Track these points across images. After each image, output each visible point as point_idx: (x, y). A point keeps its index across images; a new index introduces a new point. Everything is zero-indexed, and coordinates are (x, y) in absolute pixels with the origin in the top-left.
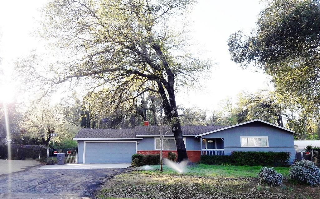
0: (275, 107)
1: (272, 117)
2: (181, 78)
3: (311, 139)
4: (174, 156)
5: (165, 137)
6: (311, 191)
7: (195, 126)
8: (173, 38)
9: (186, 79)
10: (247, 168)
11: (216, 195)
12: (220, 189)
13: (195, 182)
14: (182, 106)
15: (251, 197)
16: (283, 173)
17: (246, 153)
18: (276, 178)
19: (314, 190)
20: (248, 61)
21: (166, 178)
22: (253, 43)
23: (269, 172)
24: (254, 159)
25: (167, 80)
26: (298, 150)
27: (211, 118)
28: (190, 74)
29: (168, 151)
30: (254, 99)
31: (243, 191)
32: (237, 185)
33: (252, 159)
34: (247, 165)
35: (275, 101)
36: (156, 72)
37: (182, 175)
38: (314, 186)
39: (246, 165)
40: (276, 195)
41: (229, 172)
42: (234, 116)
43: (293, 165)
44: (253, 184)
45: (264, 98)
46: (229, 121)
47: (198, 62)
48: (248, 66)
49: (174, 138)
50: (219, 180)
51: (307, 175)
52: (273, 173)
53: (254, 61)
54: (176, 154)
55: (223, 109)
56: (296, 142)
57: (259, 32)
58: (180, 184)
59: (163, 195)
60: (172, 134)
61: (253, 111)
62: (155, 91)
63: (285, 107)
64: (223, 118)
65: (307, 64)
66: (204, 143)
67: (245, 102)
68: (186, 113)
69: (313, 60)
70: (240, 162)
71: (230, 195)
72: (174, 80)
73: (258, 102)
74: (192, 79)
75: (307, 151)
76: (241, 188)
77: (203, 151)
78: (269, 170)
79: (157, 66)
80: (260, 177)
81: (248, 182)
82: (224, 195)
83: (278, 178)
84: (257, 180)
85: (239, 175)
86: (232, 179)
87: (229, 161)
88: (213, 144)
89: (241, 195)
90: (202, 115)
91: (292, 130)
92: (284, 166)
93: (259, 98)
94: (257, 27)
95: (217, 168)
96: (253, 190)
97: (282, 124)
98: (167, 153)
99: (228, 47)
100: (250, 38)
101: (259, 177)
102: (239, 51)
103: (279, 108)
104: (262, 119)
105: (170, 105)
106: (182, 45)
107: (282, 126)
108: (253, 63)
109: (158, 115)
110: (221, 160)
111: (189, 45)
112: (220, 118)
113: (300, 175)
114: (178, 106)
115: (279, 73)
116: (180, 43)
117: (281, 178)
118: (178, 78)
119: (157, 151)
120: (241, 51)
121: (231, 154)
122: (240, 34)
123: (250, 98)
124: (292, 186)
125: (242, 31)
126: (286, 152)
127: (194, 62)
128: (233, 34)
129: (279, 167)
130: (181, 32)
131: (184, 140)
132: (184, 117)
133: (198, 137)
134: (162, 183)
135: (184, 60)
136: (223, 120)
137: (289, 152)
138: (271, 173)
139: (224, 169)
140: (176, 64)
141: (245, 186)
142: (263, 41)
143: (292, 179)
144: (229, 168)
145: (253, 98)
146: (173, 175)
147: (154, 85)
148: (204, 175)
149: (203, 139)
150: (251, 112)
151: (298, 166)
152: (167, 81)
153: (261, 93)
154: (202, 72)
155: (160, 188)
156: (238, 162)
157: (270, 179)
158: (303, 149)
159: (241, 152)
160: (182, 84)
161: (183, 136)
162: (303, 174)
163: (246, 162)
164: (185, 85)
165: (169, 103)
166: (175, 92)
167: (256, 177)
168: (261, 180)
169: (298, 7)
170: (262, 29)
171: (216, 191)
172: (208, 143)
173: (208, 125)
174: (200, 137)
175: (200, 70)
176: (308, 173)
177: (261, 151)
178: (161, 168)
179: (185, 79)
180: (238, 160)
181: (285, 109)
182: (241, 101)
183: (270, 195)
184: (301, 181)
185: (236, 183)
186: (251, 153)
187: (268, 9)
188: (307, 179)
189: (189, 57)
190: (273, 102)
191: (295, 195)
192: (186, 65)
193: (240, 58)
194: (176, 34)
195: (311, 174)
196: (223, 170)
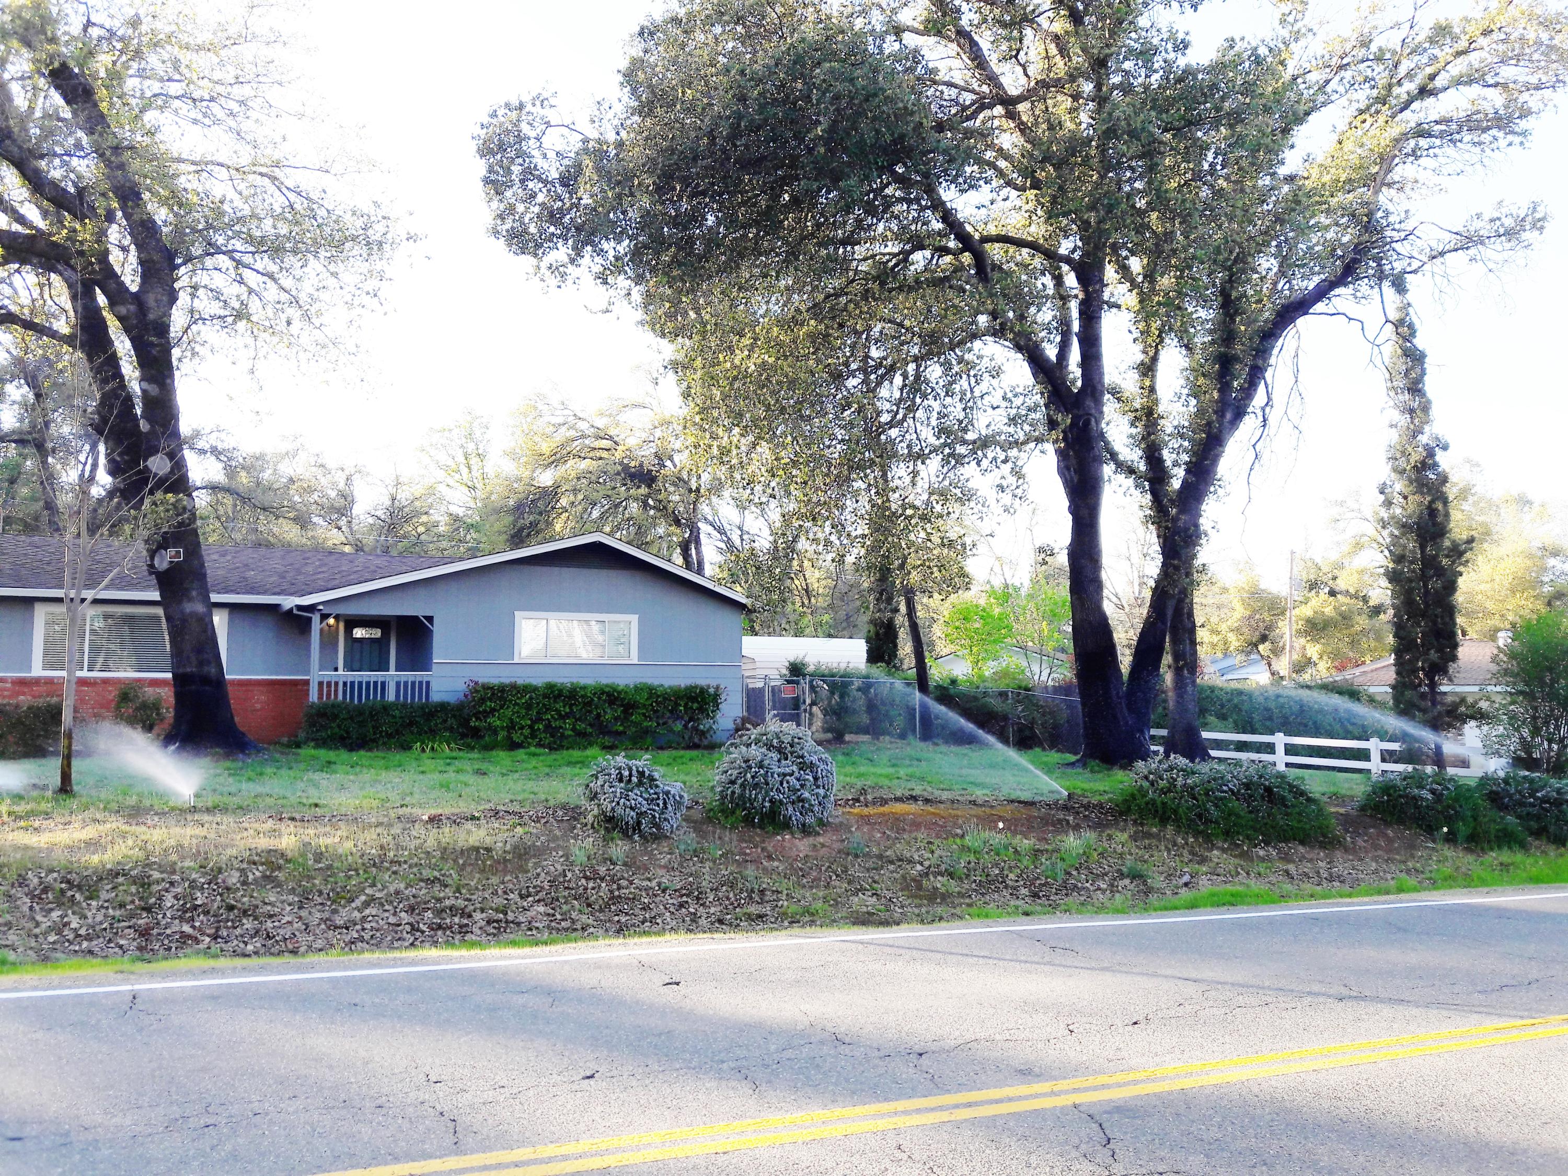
0: (674, 484)
1: (661, 531)
2: (219, 281)
3: (807, 631)
4: (156, 706)
5: (96, 602)
6: (794, 853)
7: (288, 548)
8: (185, 57)
9: (251, 291)
10: (534, 762)
11: (366, 904)
12: (395, 873)
13: (264, 843)
14: (223, 436)
15: (539, 901)
16: (687, 778)
17: (535, 689)
18: (658, 805)
19: (803, 846)
20: (570, 252)
21: (90, 832)
22: (598, 169)
23: (631, 775)
24: (567, 716)
25: (132, 281)
26: (753, 677)
27: (379, 513)
28: (273, 268)
29: (118, 681)
30: (587, 442)
31: (505, 872)
32: (477, 849)
33: (563, 717)
34: (539, 745)
35: (677, 458)
36: (61, 222)
37: (194, 810)
38: (806, 830)
39: (533, 749)
40: (654, 883)
41: (445, 786)
42: (492, 511)
43: (732, 744)
44: (555, 838)
45: (632, 442)
46: (468, 537)
47: (322, 213)
48: (570, 280)
49: (160, 611)
50: (390, 825)
51: (782, 784)
52: (645, 779)
53: (598, 259)
54: (167, 695)
55: (441, 475)
56: (752, 645)
57: (629, 122)
58: (174, 857)
59: (59, 928)
60: (145, 588)
61: (580, 497)
62: (53, 334)
63: (717, 488)
64: (439, 516)
65: (815, 310)
66: (329, 641)
67: (546, 448)
68: (244, 478)
69: (837, 295)
70: (502, 734)
71: (439, 900)
72: (177, 285)
73: (605, 454)
74: (284, 297)
75: (789, 682)
76: (498, 862)
77: (321, 684)
78: (630, 770)
79: (72, 190)
80: (592, 799)
81: (534, 828)
82: (412, 901)
83: (665, 803)
84: (574, 814)
85: (495, 799)
86: (456, 821)
87: (451, 729)
88: (380, 645)
89: (495, 893)
90: (333, 494)
91: (738, 594)
92: (696, 747)
93: (611, 438)
94: (620, 95)
95: (386, 768)
96: (554, 864)
97: (700, 564)
98: (113, 694)
99: (480, 167)
100: (586, 141)
101: (584, 802)
102: (533, 196)
103: (690, 491)
104: (618, 535)
105: (144, 426)
106: (235, 107)
107: (700, 571)
108: (592, 264)
109: (70, 476)
110: (411, 724)
111: (273, 112)
112: (424, 518)
113: (755, 786)
114: (197, 434)
115: (703, 334)
116: (220, 89)
117: (679, 803)
118: (202, 278)
119: (50, 681)
120: (540, 198)
121: (466, 696)
122: (542, 112)
123: (572, 433)
124: (720, 838)
125: (553, 101)
126: (709, 686)
127: (297, 206)
128: (507, 105)
129: (675, 753)
130: (233, 31)
131: (219, 620)
132: (228, 501)
133: (300, 608)
134: (60, 858)
135: (242, 186)
136: (442, 529)
137: (717, 688)
138: (640, 784)
139: (423, 772)
140: (195, 199)
141: (515, 847)
142: (644, 165)
143: (723, 804)
144: (449, 764)
145: (583, 436)
146: (136, 813)
147: (47, 296)
148: (316, 805)
149: (324, 617)
150: (572, 498)
151: (749, 745)
152: (134, 288)
153: (622, 418)
154: (340, 268)
155: (45, 890)
156: (495, 732)
157: (631, 808)
158: (774, 674)
159: (514, 686)
160: (223, 313)
161: (215, 598)
162: (767, 784)
163: (533, 735)
164: (242, 325)
165: (139, 411)
166: (176, 353)
167: (573, 802)
168: (595, 817)
169: (803, 40)
170: (645, 109)
171: (373, 885)
172: (352, 642)
173: (359, 548)
174: (312, 608)
175: (329, 255)
176: (785, 775)
177: (605, 681)
178: (66, 777)
179: (244, 289)
180: (498, 723)
181: (714, 499)
182: (530, 443)
183: (624, 883)
184: (756, 813)
185: (476, 835)
186: (560, 691)
187: (676, 21)
188: (781, 801)
189: (273, 179)
190: (668, 463)
191: (731, 873)
192: (253, 216)
193: (533, 229)
194: (203, 37)
195: (798, 780)
196: (416, 777)
